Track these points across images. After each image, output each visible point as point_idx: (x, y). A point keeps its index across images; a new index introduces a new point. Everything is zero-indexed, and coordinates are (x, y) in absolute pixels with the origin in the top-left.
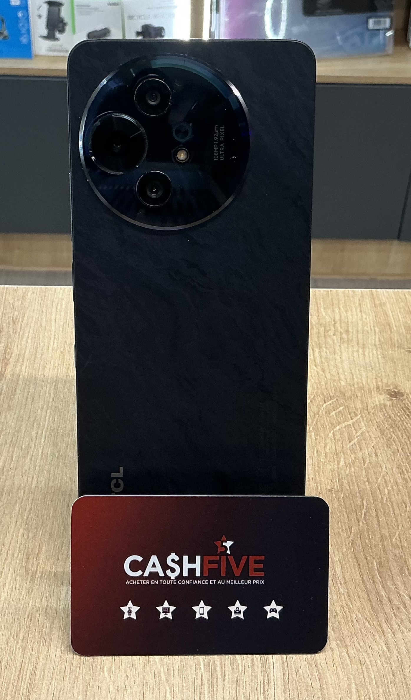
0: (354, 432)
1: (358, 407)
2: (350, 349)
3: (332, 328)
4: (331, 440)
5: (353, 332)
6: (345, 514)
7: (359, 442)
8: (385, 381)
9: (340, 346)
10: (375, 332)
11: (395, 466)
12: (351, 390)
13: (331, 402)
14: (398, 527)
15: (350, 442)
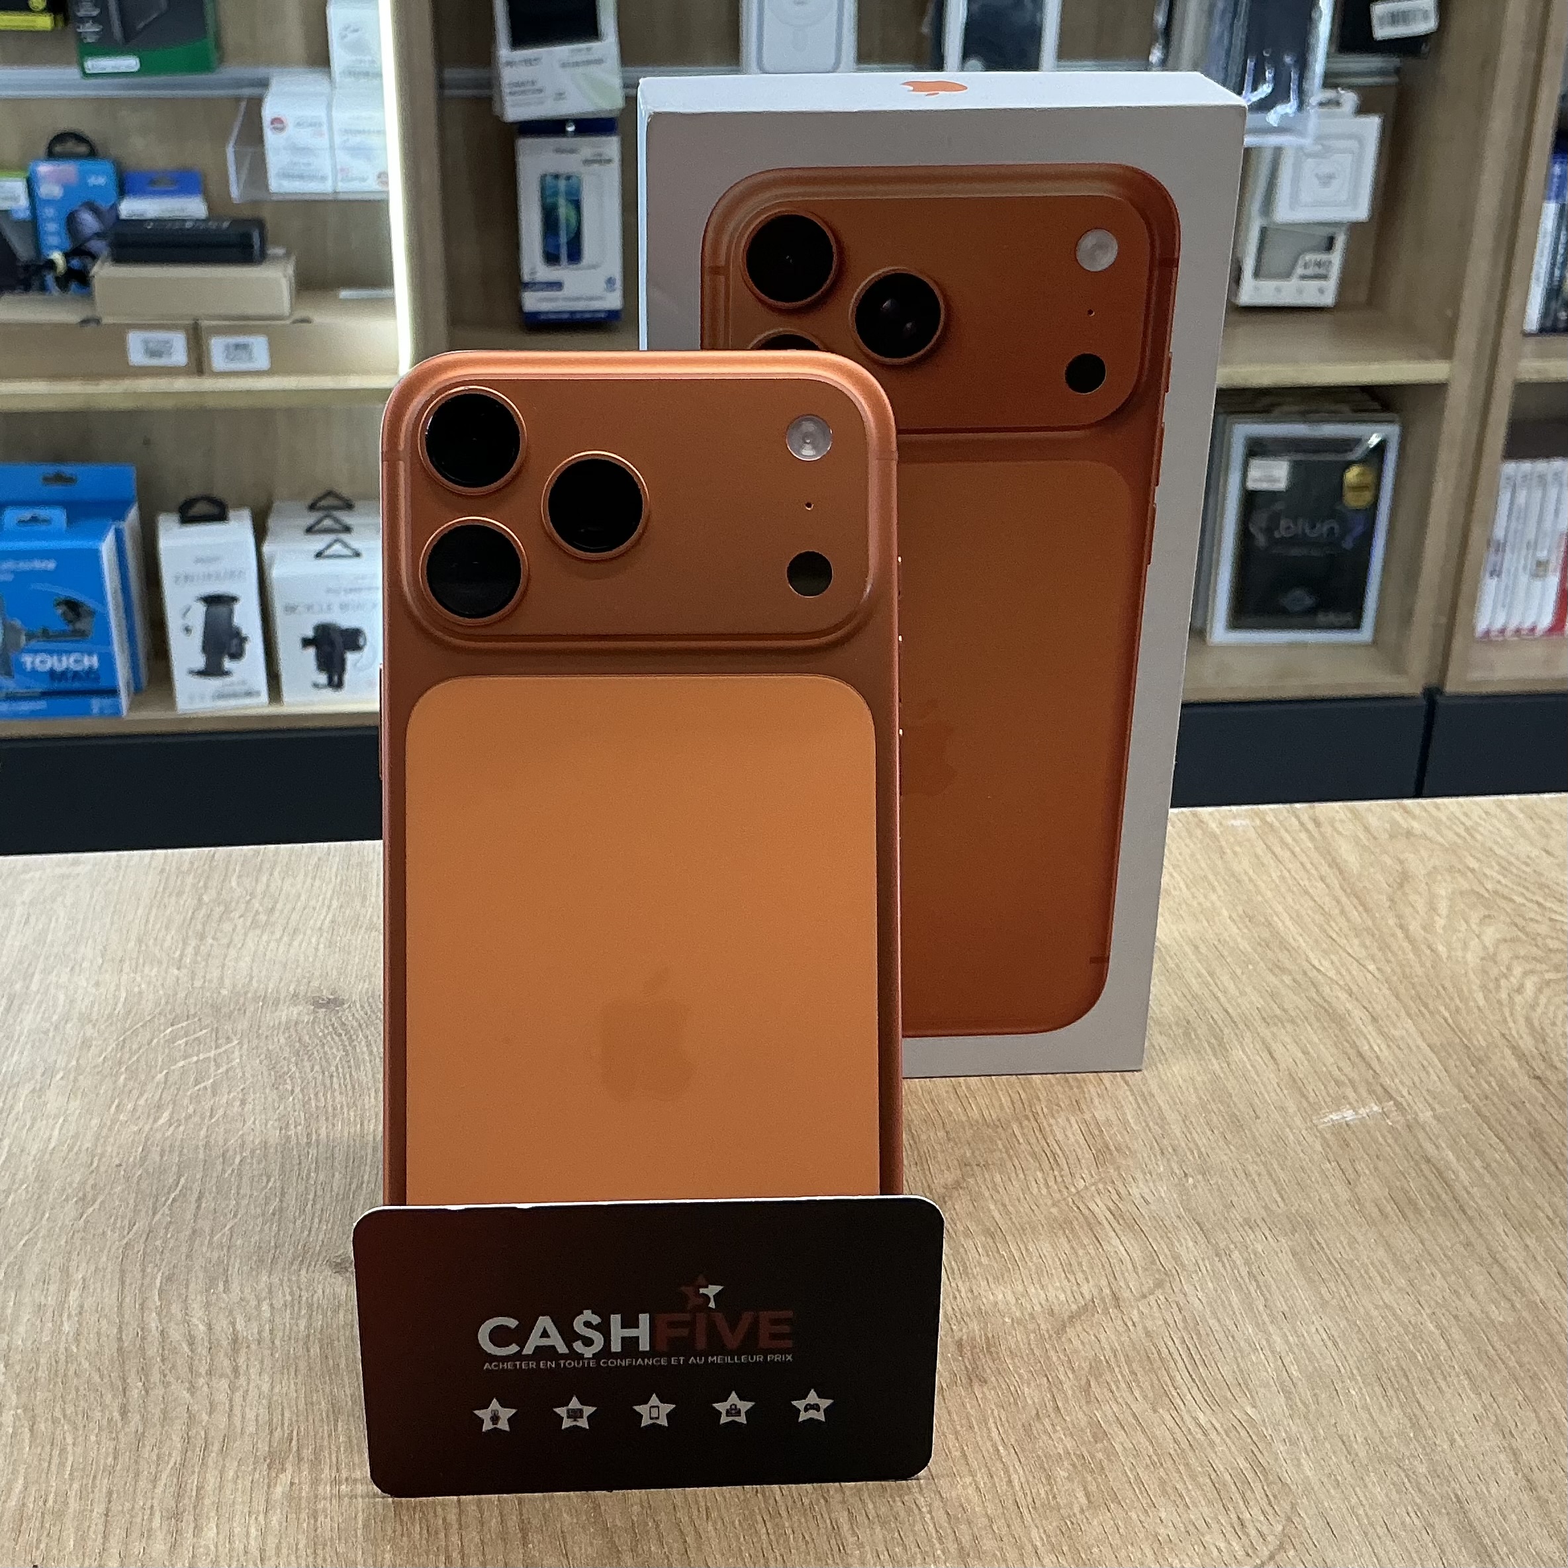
0: (213, 1068)
1: (239, 1028)
2: (265, 938)
3: (243, 906)
4: (158, 1084)
5: (282, 911)
6: (131, 1202)
7: (214, 1085)
8: (315, 984)
9: (246, 935)
10: (329, 907)
11: (276, 1117)
12: (237, 1002)
13: (184, 1024)
14: (235, 1216)
15: (197, 1083)
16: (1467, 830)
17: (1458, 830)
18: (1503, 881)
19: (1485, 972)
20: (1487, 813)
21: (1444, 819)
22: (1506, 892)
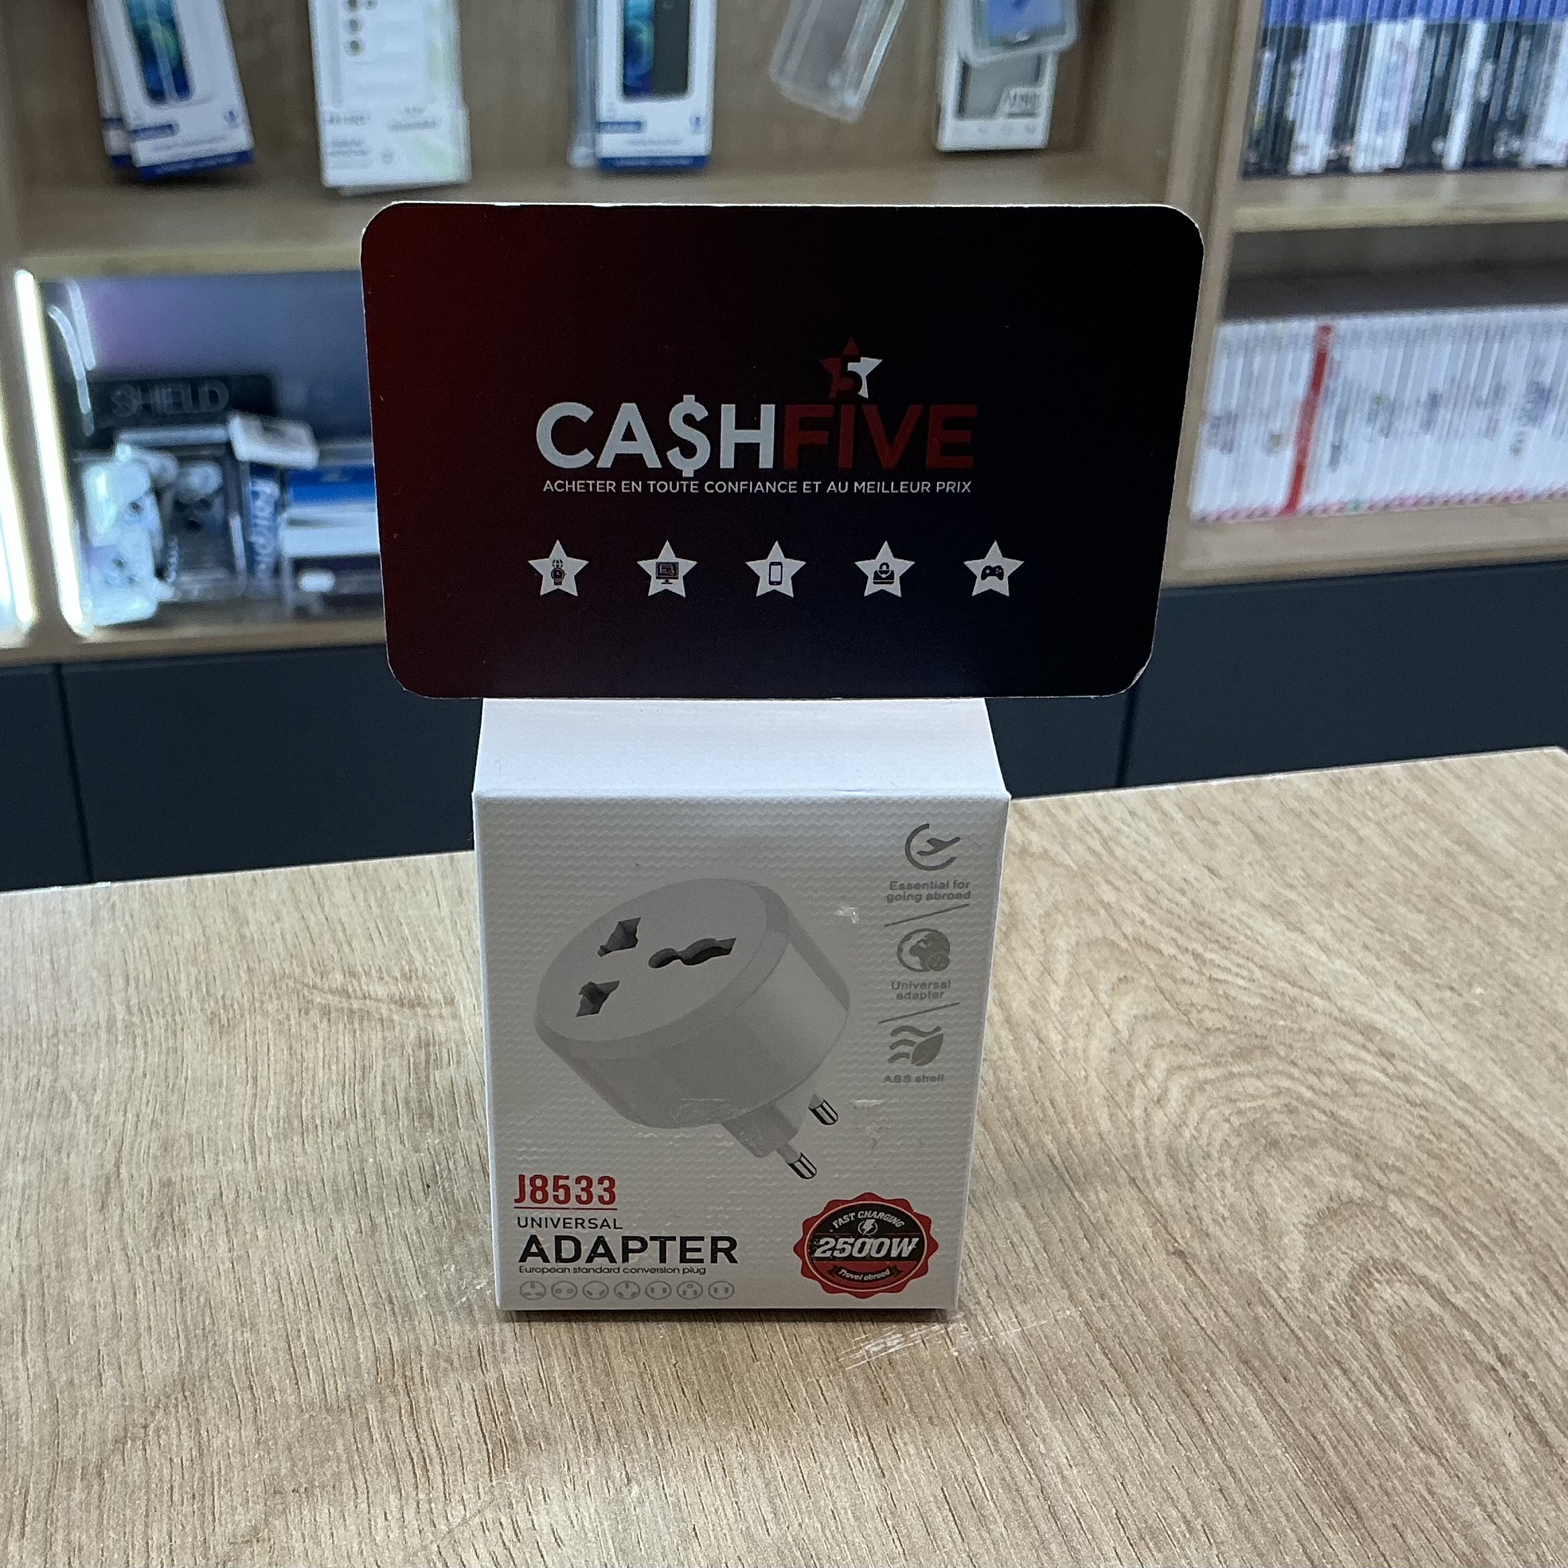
16: (1104, 842)
17: (1091, 842)
18: (1149, 922)
19: (1113, 1072)
20: (1132, 813)
21: (1074, 826)
22: (1151, 938)
